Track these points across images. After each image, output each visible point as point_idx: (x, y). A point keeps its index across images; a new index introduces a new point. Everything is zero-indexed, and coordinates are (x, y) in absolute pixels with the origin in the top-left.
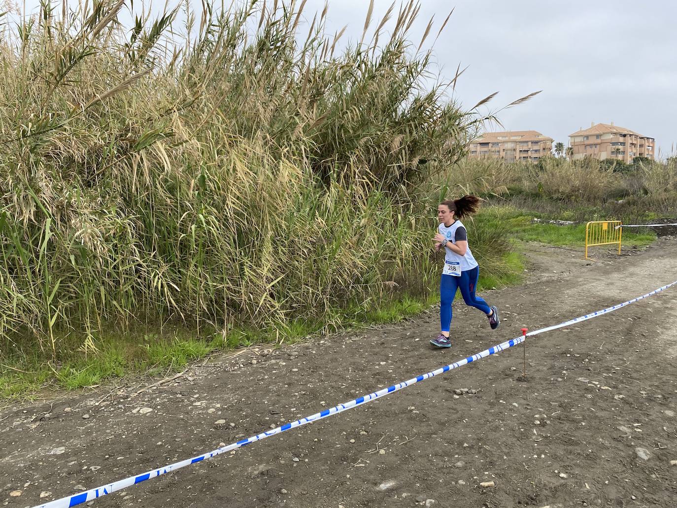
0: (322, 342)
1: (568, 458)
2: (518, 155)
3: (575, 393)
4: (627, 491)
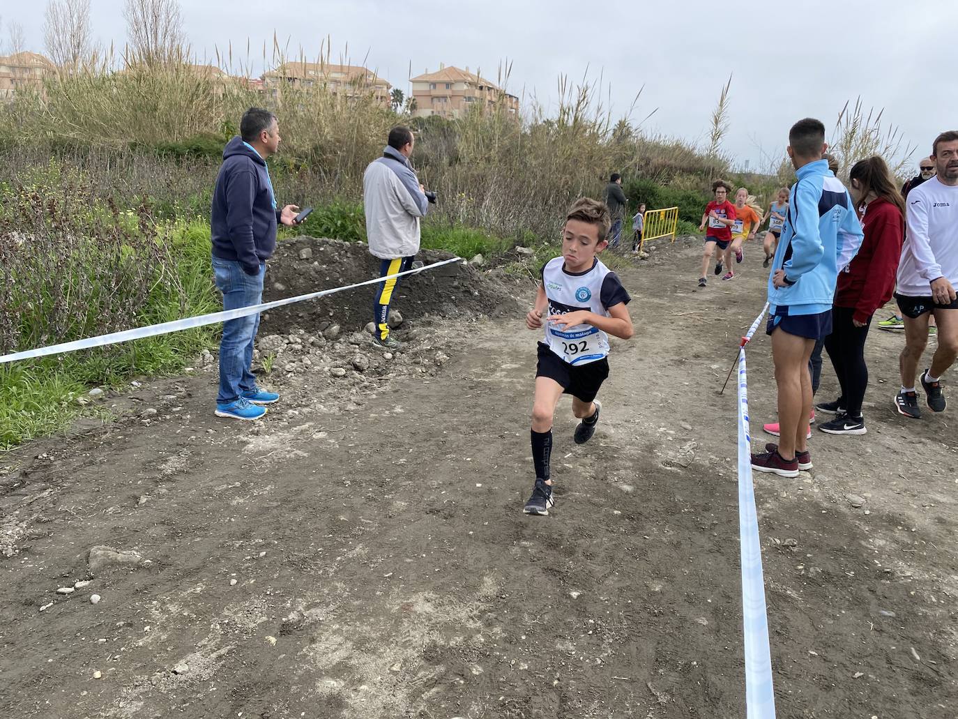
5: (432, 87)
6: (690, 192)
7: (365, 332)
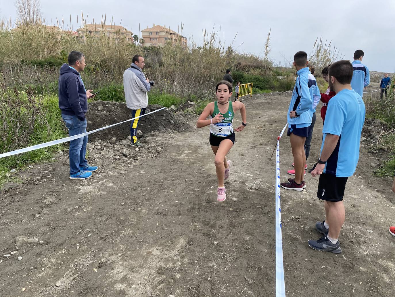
5: (150, 34)
6: (257, 76)
7: (127, 140)
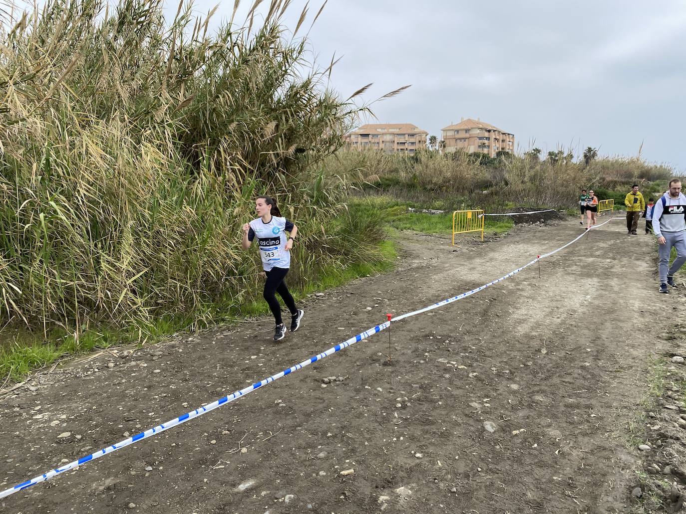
0: (190, 339)
1: (424, 438)
2: (396, 146)
3: (435, 374)
4: (474, 464)
5: (456, 133)
